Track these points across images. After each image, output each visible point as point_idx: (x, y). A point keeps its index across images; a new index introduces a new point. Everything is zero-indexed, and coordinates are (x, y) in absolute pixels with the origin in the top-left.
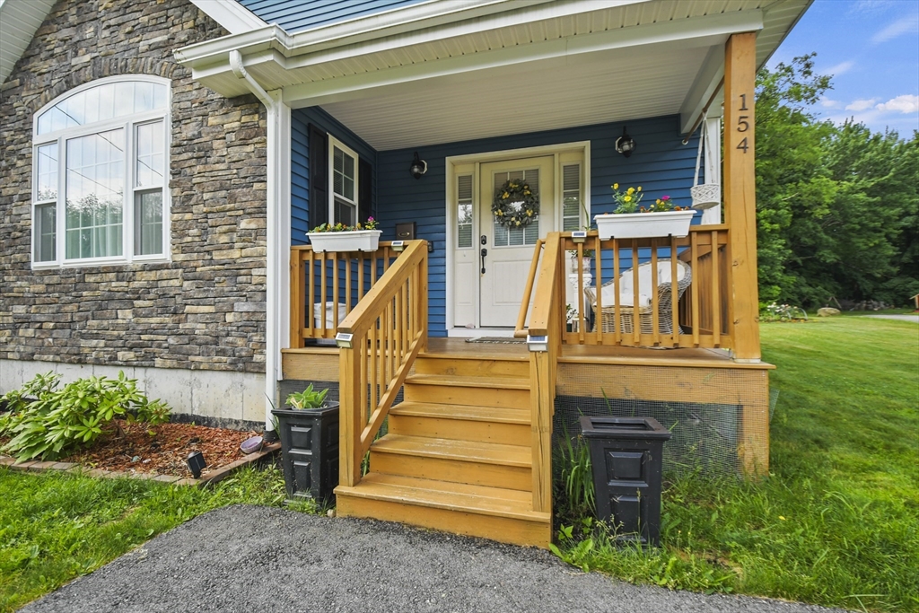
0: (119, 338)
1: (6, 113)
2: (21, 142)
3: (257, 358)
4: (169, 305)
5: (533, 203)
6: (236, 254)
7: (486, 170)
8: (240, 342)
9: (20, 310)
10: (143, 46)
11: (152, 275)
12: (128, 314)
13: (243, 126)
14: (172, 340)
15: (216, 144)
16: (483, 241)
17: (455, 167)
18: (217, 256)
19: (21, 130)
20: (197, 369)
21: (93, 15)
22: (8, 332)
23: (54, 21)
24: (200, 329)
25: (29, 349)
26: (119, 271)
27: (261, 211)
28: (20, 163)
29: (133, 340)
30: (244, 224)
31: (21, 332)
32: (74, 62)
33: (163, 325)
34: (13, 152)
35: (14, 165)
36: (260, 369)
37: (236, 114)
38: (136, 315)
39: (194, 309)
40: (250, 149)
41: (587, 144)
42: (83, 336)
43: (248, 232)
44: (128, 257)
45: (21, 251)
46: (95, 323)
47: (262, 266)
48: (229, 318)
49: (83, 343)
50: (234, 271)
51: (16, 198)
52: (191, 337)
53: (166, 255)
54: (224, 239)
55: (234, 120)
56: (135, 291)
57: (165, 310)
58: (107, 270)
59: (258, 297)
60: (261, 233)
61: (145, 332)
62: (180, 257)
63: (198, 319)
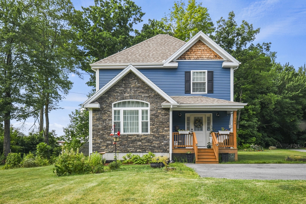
0: (138, 147)
1: (103, 102)
2: (109, 108)
3: (168, 150)
5: (202, 123)
6: (164, 133)
8: (164, 147)
9: (110, 142)
10: (143, 96)
11: (146, 136)
12: (140, 143)
13: (165, 113)
14: (150, 147)
15: (160, 115)
16: (192, 130)
17: (187, 115)
18: (160, 133)
19: (109, 106)
20: (156, 152)
21: (129, 87)
22: (105, 147)
23: (118, 85)
24: (156, 145)
25: (112, 150)
26: (138, 135)
27: (169, 127)
28: (108, 113)
29: (142, 147)
30: (165, 129)
31: (109, 147)
32: (124, 95)
33: (148, 145)
34: (106, 110)
35: (107, 113)
36: (168, 152)
37: (164, 111)
38: (142, 143)
39: (155, 142)
40: (166, 117)
41: (212, 114)
42: (128, 147)
43: (166, 130)
44: (140, 133)
45: (109, 130)
46: (132, 145)
47: (169, 135)
48: (162, 144)
49: (128, 148)
50: (163, 136)
51: (107, 120)
52: (154, 147)
53: (149, 133)
54: (161, 131)
55: (163, 112)
56: (142, 139)
57: (149, 142)
58: (136, 135)
59: (168, 140)
60: (169, 130)
61: (144, 146)
62: (152, 133)
63: (156, 143)
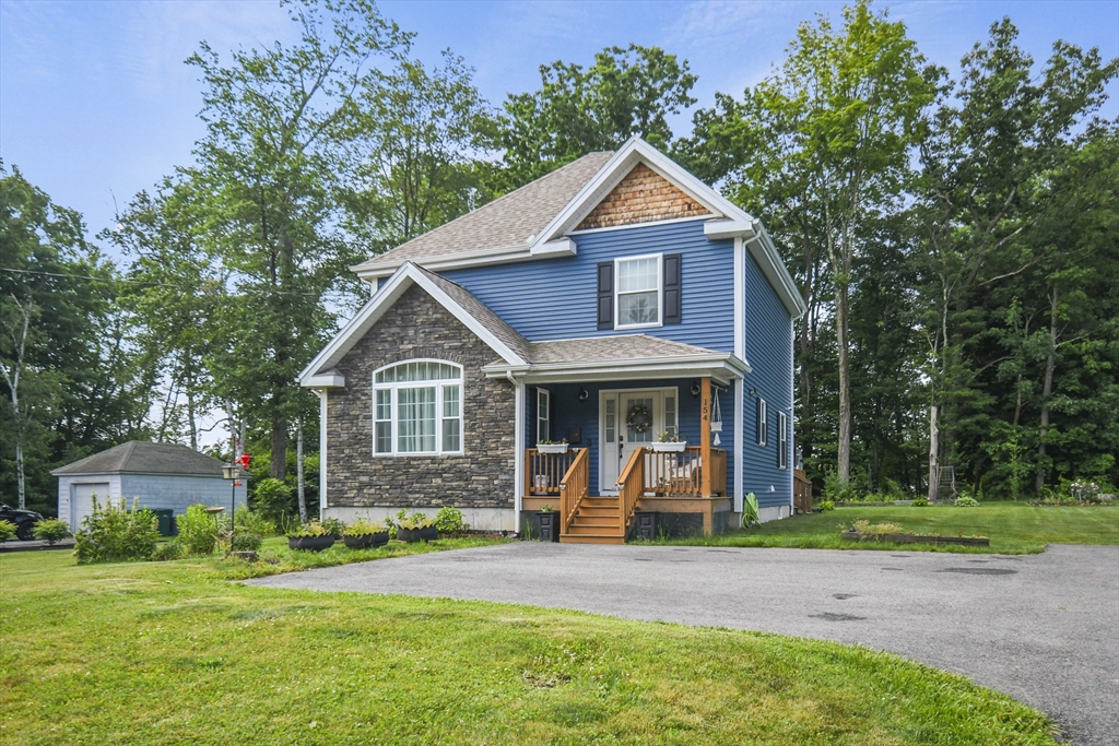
0: (433, 493)
1: (352, 368)
2: (364, 386)
3: (510, 500)
4: (461, 475)
5: (649, 419)
6: (500, 453)
7: (624, 398)
8: (501, 493)
9: (365, 479)
10: (446, 346)
11: (454, 462)
12: (439, 481)
13: (503, 393)
14: (464, 493)
15: (489, 400)
16: (621, 439)
17: (604, 395)
18: (489, 453)
19: (364, 379)
20: (478, 507)
21: (413, 323)
22: (355, 491)
23: (386, 321)
24: (480, 487)
25: (372, 500)
26: (433, 459)
27: (513, 433)
28: (363, 398)
29: (442, 493)
30: (503, 439)
31: (365, 491)
32: (401, 347)
33: (459, 486)
34: (358, 391)
35: (359, 399)
36: (512, 507)
37: (500, 387)
38: (443, 481)
39: (477, 478)
40: (507, 404)
41: (676, 388)
42: (409, 492)
43: (506, 442)
44: (439, 452)
45: (365, 446)
46: (418, 485)
47: (513, 458)
48: (496, 482)
49: (410, 496)
50: (498, 460)
51: (361, 417)
52: (475, 491)
53: (461, 452)
54: (493, 445)
55: (498, 390)
56: (443, 469)
57: (460, 479)
58: (429, 458)
59: (511, 472)
60: (513, 443)
61: (449, 489)
62: (470, 453)
63: (479, 482)
